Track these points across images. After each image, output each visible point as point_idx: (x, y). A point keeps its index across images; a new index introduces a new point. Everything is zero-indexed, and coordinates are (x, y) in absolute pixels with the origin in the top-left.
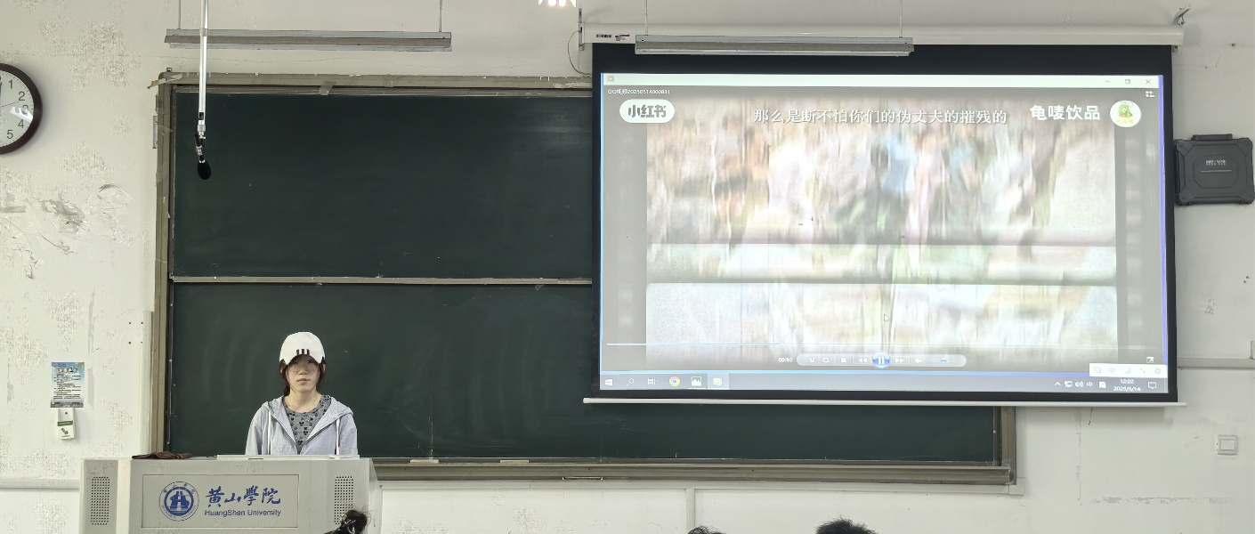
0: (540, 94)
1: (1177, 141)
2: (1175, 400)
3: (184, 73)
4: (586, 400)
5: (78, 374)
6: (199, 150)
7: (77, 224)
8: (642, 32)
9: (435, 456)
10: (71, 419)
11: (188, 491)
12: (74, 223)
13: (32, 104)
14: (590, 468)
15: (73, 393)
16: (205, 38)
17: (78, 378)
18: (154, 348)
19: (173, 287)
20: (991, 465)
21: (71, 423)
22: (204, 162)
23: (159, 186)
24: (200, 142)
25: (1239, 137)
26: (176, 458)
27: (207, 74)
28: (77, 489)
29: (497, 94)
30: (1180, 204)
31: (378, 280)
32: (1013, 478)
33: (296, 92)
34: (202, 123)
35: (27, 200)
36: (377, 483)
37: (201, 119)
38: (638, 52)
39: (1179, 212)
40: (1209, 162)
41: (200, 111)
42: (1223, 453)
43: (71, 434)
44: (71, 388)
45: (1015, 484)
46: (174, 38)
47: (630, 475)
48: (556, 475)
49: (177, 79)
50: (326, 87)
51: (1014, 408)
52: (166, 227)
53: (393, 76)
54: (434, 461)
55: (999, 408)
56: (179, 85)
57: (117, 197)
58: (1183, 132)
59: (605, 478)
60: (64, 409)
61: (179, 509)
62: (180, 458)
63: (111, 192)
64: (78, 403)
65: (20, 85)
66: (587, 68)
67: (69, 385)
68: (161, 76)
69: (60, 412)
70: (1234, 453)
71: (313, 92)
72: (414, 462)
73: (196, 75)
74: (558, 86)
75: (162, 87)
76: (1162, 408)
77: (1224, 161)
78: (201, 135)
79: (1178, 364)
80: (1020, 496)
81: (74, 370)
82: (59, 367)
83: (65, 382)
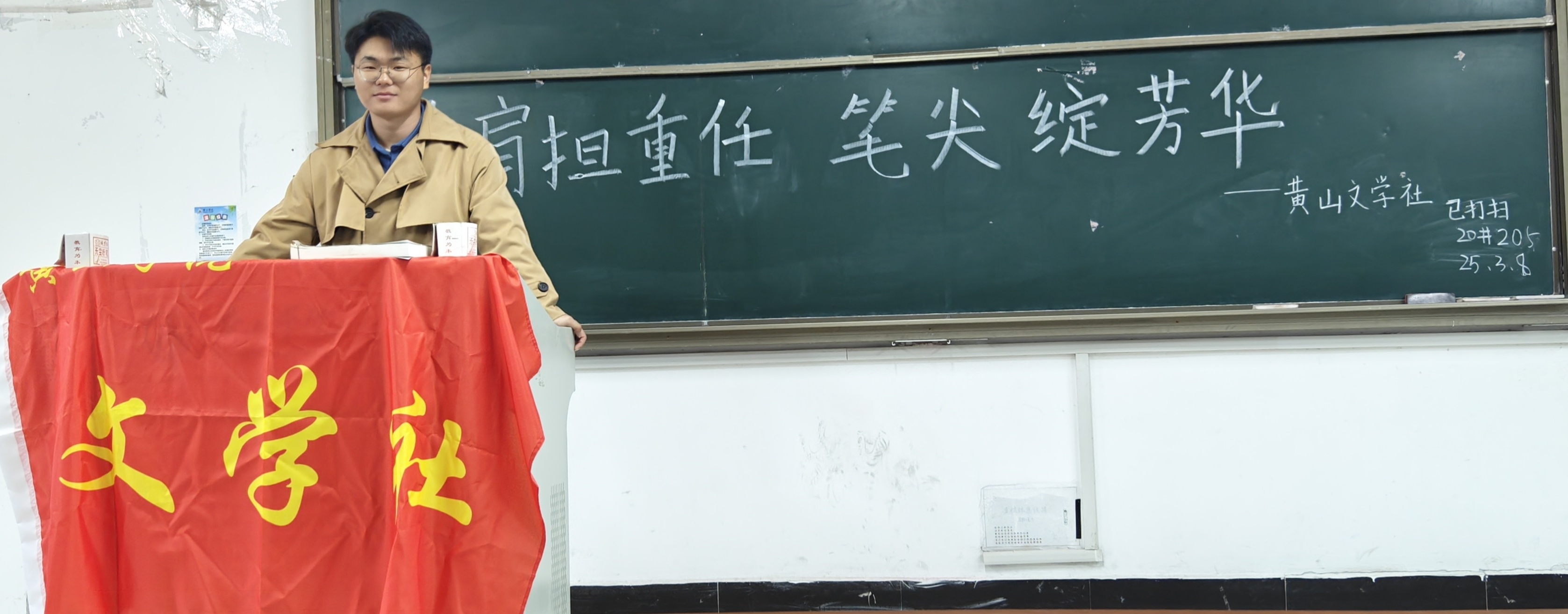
5: (228, 222)
7: (219, 19)
12: (214, 16)
14: (931, 327)
17: (230, 227)
19: (343, 96)
31: (619, 70)
44: (222, 241)
47: (991, 335)
48: (882, 339)
52: (328, 11)
81: (225, 217)
82: (205, 214)
83: (213, 234)
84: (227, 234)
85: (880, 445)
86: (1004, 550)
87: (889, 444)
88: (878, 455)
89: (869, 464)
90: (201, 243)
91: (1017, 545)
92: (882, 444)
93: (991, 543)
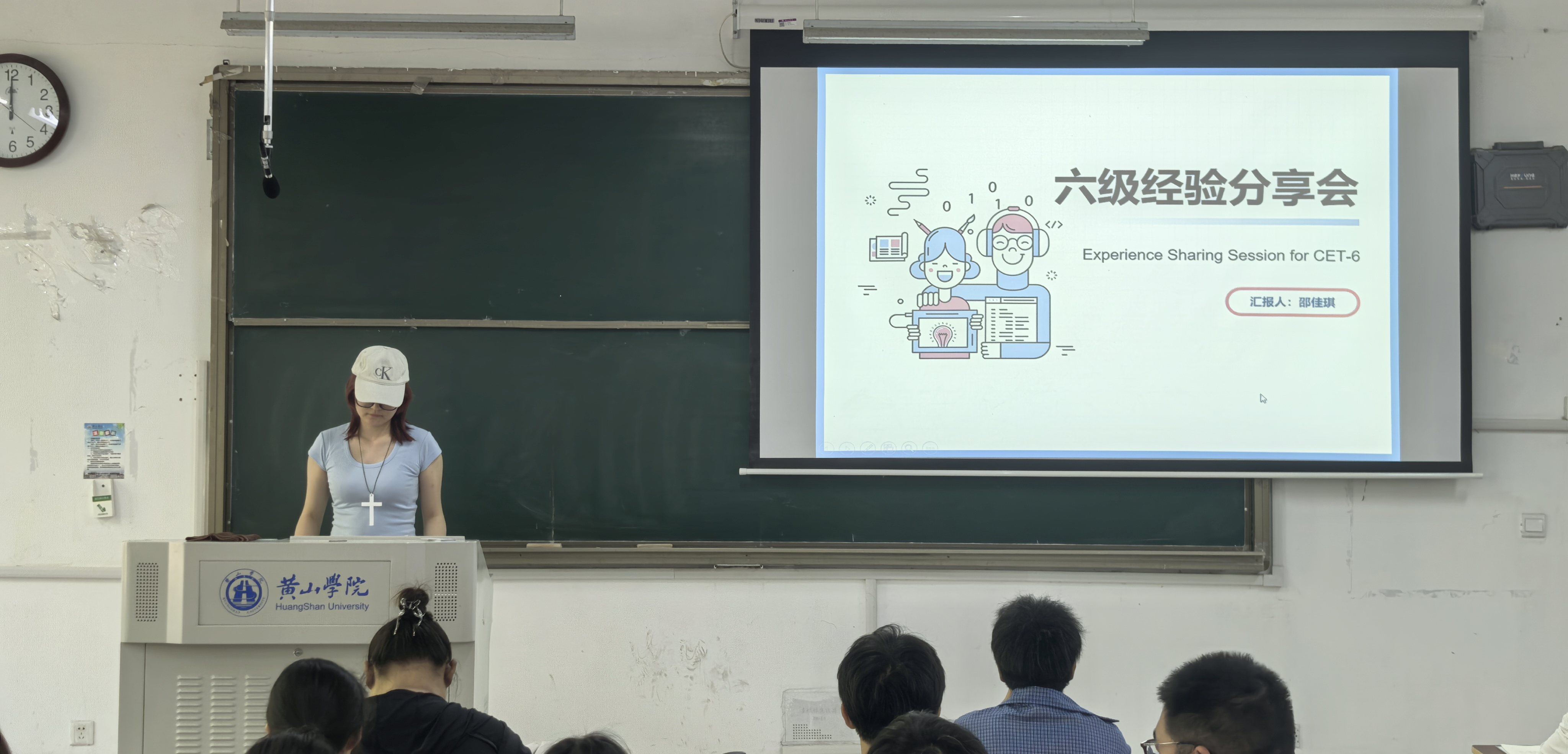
0: (685, 93)
1: (1475, 149)
2: (1470, 470)
3: (245, 67)
4: (743, 471)
5: (116, 438)
6: (265, 161)
7: (115, 254)
8: (810, 15)
9: (557, 538)
10: (109, 493)
11: (255, 580)
12: (111, 252)
13: (58, 104)
14: (747, 554)
15: (111, 461)
16: (272, 23)
17: (118, 443)
18: (210, 405)
19: (233, 332)
20: (1241, 550)
21: (109, 498)
22: (271, 176)
23: (215, 206)
24: (265, 152)
25: (1551, 145)
26: (240, 540)
27: (274, 68)
28: (118, 579)
29: (632, 93)
30: (1478, 228)
31: (487, 323)
32: (1268, 566)
33: (383, 90)
34: (268, 129)
35: (52, 224)
36: (486, 571)
37: (267, 124)
38: (807, 40)
39: (1477, 238)
40: (1515, 176)
41: (266, 114)
42: (1529, 535)
43: (110, 512)
44: (109, 455)
45: (1271, 573)
46: (232, 23)
47: (797, 562)
48: (706, 562)
49: (235, 73)
50: (421, 84)
51: (1271, 481)
52: (223, 257)
53: (503, 71)
54: (556, 546)
55: (1251, 481)
56: (238, 81)
57: (163, 220)
58: (1482, 140)
59: (766, 567)
60: (100, 481)
61: (244, 602)
62: (245, 540)
63: (156, 213)
64: (118, 474)
65: (43, 81)
66: (744, 61)
67: (106, 452)
68: (217, 70)
69: (95, 485)
70: (1541, 535)
71: (403, 91)
72: (531, 545)
73: (260, 69)
74: (707, 83)
75: (217, 85)
76: (1453, 481)
77: (1533, 175)
78: (268, 143)
79: (1474, 426)
80: (1277, 588)
81: (113, 433)
82: (94, 430)
83: (101, 448)
84: (115, 449)
85: (699, 652)
86: (800, 745)
87: (706, 652)
88: (697, 661)
89: (689, 669)
90: (89, 456)
91: (811, 740)
92: (700, 651)
93: (789, 738)
